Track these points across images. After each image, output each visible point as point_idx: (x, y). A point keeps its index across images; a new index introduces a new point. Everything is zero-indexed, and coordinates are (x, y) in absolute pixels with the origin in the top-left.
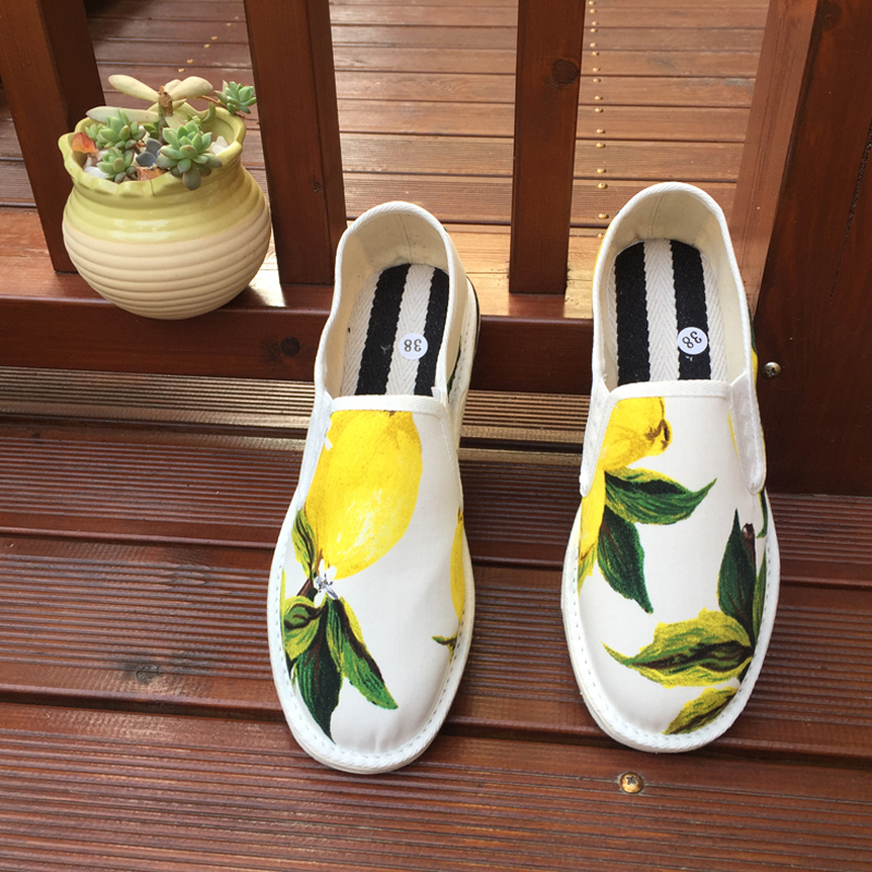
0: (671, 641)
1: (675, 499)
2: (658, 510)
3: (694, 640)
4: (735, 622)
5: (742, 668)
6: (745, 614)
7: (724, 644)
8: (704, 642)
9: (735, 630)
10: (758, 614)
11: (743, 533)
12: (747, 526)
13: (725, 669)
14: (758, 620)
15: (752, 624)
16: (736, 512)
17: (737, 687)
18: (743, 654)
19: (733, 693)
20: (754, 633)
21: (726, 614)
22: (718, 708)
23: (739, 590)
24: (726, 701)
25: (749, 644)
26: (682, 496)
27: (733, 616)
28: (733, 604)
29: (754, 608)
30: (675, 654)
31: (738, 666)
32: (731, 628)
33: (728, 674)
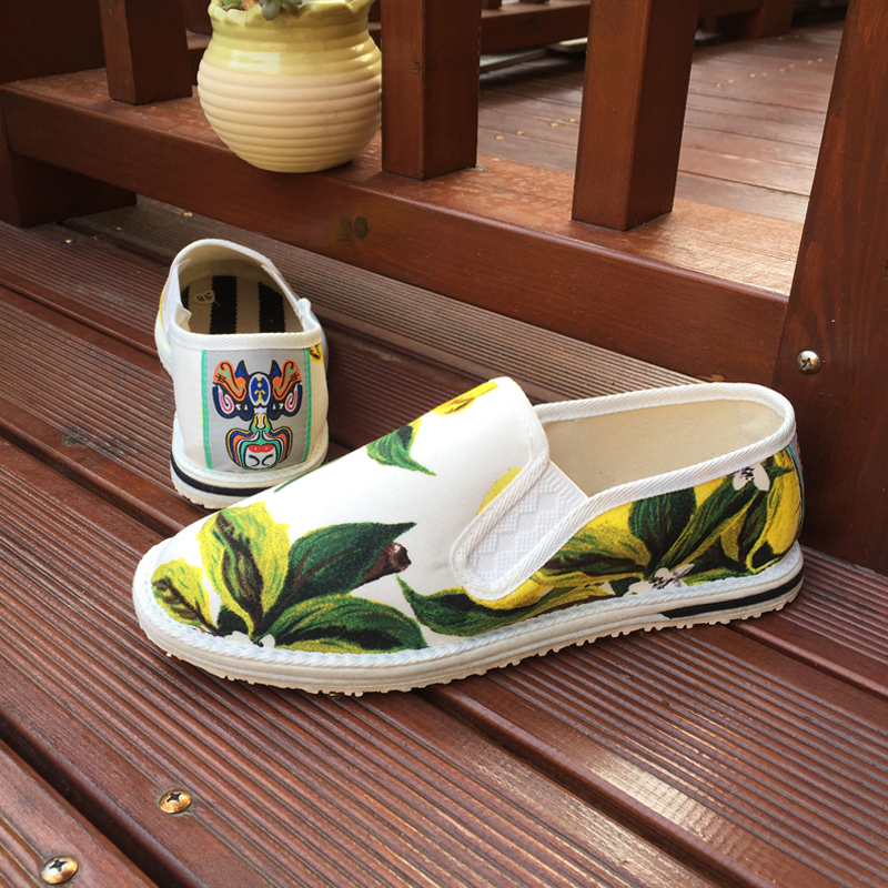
0: (246, 518)
1: (397, 446)
4: (285, 574)
5: (235, 608)
6: (299, 585)
7: (254, 566)
8: (252, 543)
9: (275, 576)
10: (307, 615)
11: (391, 545)
12: (404, 551)
13: (227, 581)
14: (302, 618)
15: (291, 604)
16: (411, 525)
17: (212, 615)
18: (251, 604)
19: (204, 612)
20: (280, 614)
21: (289, 554)
22: (182, 600)
23: (323, 563)
24: (193, 604)
25: (266, 609)
26: (402, 450)
27: (291, 564)
28: (304, 559)
29: (310, 602)
30: (234, 524)
31: (235, 599)
32: (276, 569)
33: (222, 585)
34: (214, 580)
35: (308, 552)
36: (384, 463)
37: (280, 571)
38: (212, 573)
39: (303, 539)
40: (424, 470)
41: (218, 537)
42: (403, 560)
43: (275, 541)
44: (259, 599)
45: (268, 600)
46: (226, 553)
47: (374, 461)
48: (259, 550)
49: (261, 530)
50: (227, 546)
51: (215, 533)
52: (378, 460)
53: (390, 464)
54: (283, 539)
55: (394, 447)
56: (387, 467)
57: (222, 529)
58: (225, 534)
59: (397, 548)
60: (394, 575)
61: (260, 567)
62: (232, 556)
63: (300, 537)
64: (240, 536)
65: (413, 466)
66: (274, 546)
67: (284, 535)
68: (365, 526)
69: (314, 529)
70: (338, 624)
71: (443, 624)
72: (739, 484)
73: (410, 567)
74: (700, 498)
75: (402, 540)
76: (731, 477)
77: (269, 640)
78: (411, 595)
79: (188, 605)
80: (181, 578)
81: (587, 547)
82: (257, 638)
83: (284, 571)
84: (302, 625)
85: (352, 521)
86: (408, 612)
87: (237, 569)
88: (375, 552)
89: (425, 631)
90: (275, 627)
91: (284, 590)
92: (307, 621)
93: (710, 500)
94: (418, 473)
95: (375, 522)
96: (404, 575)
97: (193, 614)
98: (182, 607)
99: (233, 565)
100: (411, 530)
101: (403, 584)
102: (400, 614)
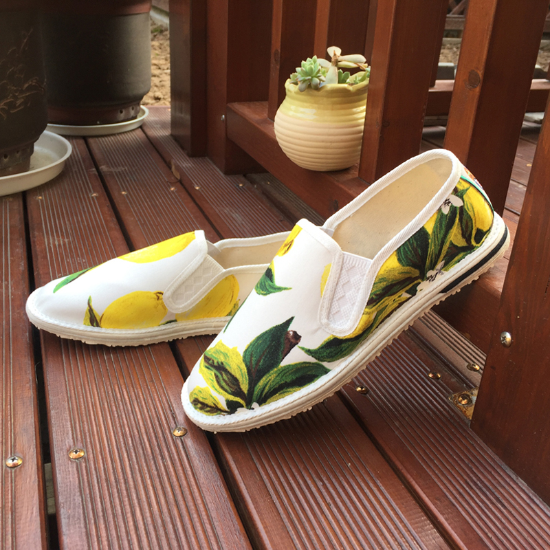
0: (216, 352)
1: (268, 282)
2: (261, 285)
3: (221, 359)
4: (246, 371)
5: (232, 398)
6: (255, 374)
7: (231, 374)
8: (224, 364)
9: (242, 374)
10: (266, 385)
11: (288, 333)
12: (295, 333)
13: (222, 387)
14: (264, 388)
15: (256, 384)
16: (292, 318)
17: (223, 406)
18: (238, 392)
19: (219, 406)
20: (253, 391)
21: (244, 361)
22: (207, 406)
23: (261, 357)
24: (213, 405)
25: (246, 392)
26: (271, 283)
27: (246, 365)
28: (251, 360)
29: (264, 378)
30: (212, 358)
31: (230, 394)
32: (241, 370)
33: (222, 391)
34: (216, 390)
35: (251, 355)
36: (266, 294)
37: (243, 371)
38: (214, 387)
39: (246, 350)
40: (285, 289)
41: (208, 368)
42: (297, 337)
43: (234, 357)
44: (241, 389)
45: (245, 387)
46: (215, 374)
47: (261, 296)
48: (229, 366)
49: (226, 355)
50: (214, 371)
51: (206, 367)
52: (262, 294)
53: (269, 294)
54: (237, 355)
55: (267, 284)
56: (268, 296)
57: (208, 363)
58: (211, 365)
59: (291, 333)
60: (296, 346)
61: (233, 373)
62: (219, 374)
63: (244, 350)
64: (218, 362)
65: (280, 289)
66: (235, 360)
67: (237, 352)
68: (271, 330)
69: (248, 343)
70: (283, 382)
71: (332, 357)
72: (446, 210)
73: (302, 339)
74: (430, 230)
75: (291, 328)
76: (440, 210)
77: (255, 405)
78: (309, 352)
79: (210, 407)
80: (201, 395)
81: (383, 284)
82: (249, 406)
83: (245, 370)
84: (266, 390)
85: (264, 331)
86: (312, 360)
87: (224, 379)
88: (282, 340)
89: (325, 364)
90: (254, 398)
91: (249, 379)
92: (267, 388)
93: (436, 227)
94: (283, 291)
95: (275, 326)
96: (301, 344)
97: (215, 409)
98: (208, 409)
99: (221, 379)
100: (294, 320)
101: (303, 349)
102: (309, 363)
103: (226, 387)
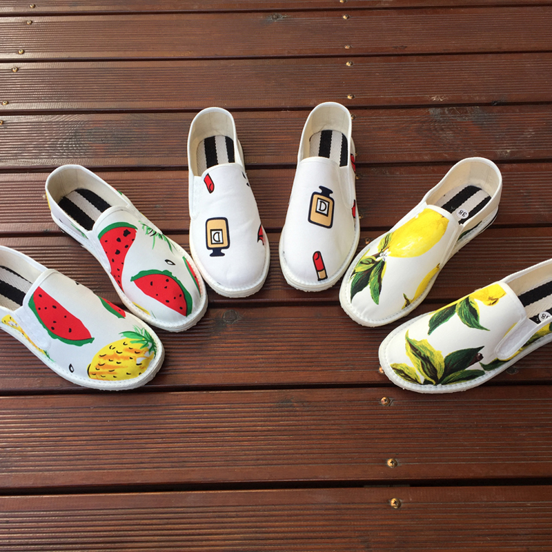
0: (423, 347)
1: (473, 319)
2: (466, 316)
3: (428, 354)
4: (444, 368)
5: (429, 379)
6: (449, 370)
7: (433, 366)
8: (430, 358)
9: (441, 368)
10: (453, 377)
11: (477, 354)
12: (481, 355)
15: (446, 376)
17: (422, 382)
18: (434, 378)
19: (418, 380)
20: (444, 378)
21: (444, 361)
22: (410, 377)
23: (456, 363)
24: (414, 378)
25: (439, 378)
26: (476, 321)
27: (445, 365)
28: (449, 362)
29: (453, 374)
30: (420, 350)
31: (429, 377)
32: (441, 366)
33: (424, 373)
34: (420, 371)
35: (451, 360)
36: (470, 327)
38: (419, 369)
39: (448, 356)
40: (486, 329)
41: (415, 355)
42: (481, 357)
43: (438, 357)
44: (437, 376)
45: (439, 376)
46: (421, 362)
47: (466, 325)
48: (433, 361)
49: (431, 353)
50: (421, 360)
51: (414, 353)
53: (473, 327)
54: (441, 357)
57: (416, 352)
58: (418, 354)
59: (479, 354)
60: (478, 363)
61: (435, 366)
62: (424, 363)
64: (424, 355)
65: (482, 328)
66: (438, 359)
67: (441, 355)
68: (468, 350)
69: (451, 352)
70: (461, 377)
71: (491, 368)
73: (483, 358)
75: (480, 352)
77: (440, 385)
78: (483, 366)
79: (412, 379)
80: (407, 370)
82: (436, 385)
83: (443, 366)
84: (452, 379)
85: (463, 349)
86: (482, 369)
88: (473, 356)
89: (485, 371)
90: (442, 381)
91: (444, 372)
94: (484, 330)
95: (471, 348)
96: (481, 361)
97: (415, 381)
98: (409, 379)
99: (426, 367)
100: (483, 348)
101: (481, 363)
102: (479, 370)
103: (428, 373)
